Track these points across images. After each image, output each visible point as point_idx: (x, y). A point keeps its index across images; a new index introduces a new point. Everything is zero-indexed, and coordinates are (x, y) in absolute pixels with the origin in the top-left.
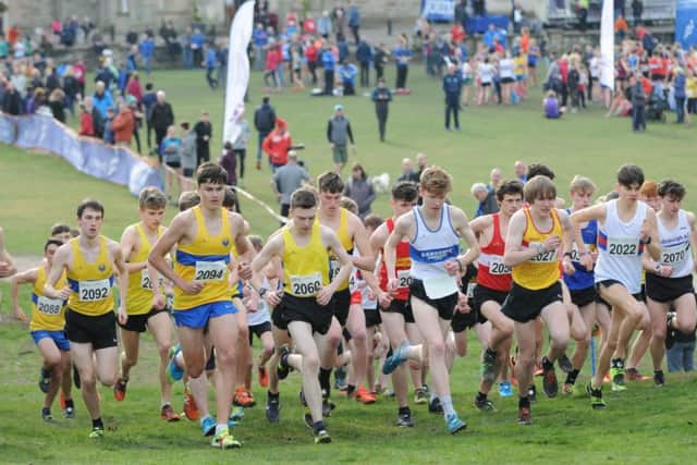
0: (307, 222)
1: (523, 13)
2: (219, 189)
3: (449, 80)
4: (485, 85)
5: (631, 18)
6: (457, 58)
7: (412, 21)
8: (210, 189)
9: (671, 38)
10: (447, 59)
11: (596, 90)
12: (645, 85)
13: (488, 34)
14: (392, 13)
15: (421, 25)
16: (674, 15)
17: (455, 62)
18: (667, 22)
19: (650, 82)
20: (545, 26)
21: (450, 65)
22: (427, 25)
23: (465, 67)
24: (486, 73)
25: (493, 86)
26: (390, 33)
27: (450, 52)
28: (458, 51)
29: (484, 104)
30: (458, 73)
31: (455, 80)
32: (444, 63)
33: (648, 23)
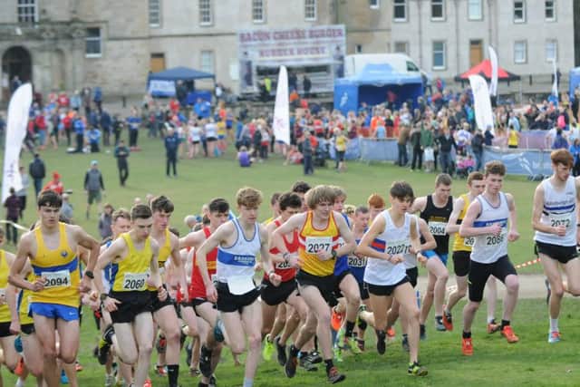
0: (146, 230)
1: (223, 90)
2: (56, 211)
3: (169, 140)
4: (195, 143)
5: (302, 92)
6: (174, 124)
7: (141, 96)
8: (49, 211)
9: (331, 106)
10: (167, 124)
11: (276, 146)
12: (313, 141)
13: (196, 106)
14: (126, 91)
15: (147, 99)
16: (332, 90)
17: (172, 126)
18: (328, 95)
19: (316, 139)
20: (239, 99)
21: (170, 129)
22: (151, 99)
23: (180, 130)
24: (195, 134)
25: (201, 144)
26: (124, 105)
27: (168, 119)
28: (175, 118)
29: (195, 157)
30: (176, 134)
31: (174, 140)
32: (165, 127)
33: (314, 96)
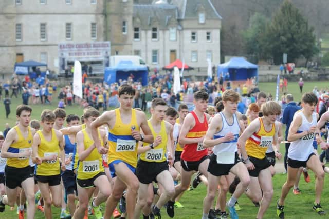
1: (50, 71)
3: (24, 95)
4: (37, 97)
5: (88, 73)
6: (27, 87)
7: (11, 74)
8: (126, 98)
9: (102, 81)
10: (23, 88)
11: (76, 99)
12: (93, 97)
13: (38, 79)
14: (4, 72)
15: (14, 75)
16: (104, 73)
17: (26, 89)
18: (101, 75)
19: (95, 96)
20: (58, 76)
21: (24, 90)
22: (16, 76)
23: (29, 90)
24: (37, 93)
25: (40, 98)
26: (3, 78)
27: (24, 85)
28: (27, 85)
29: (37, 104)
30: (27, 93)
31: (26, 95)
32: (22, 89)
33: (95, 75)
